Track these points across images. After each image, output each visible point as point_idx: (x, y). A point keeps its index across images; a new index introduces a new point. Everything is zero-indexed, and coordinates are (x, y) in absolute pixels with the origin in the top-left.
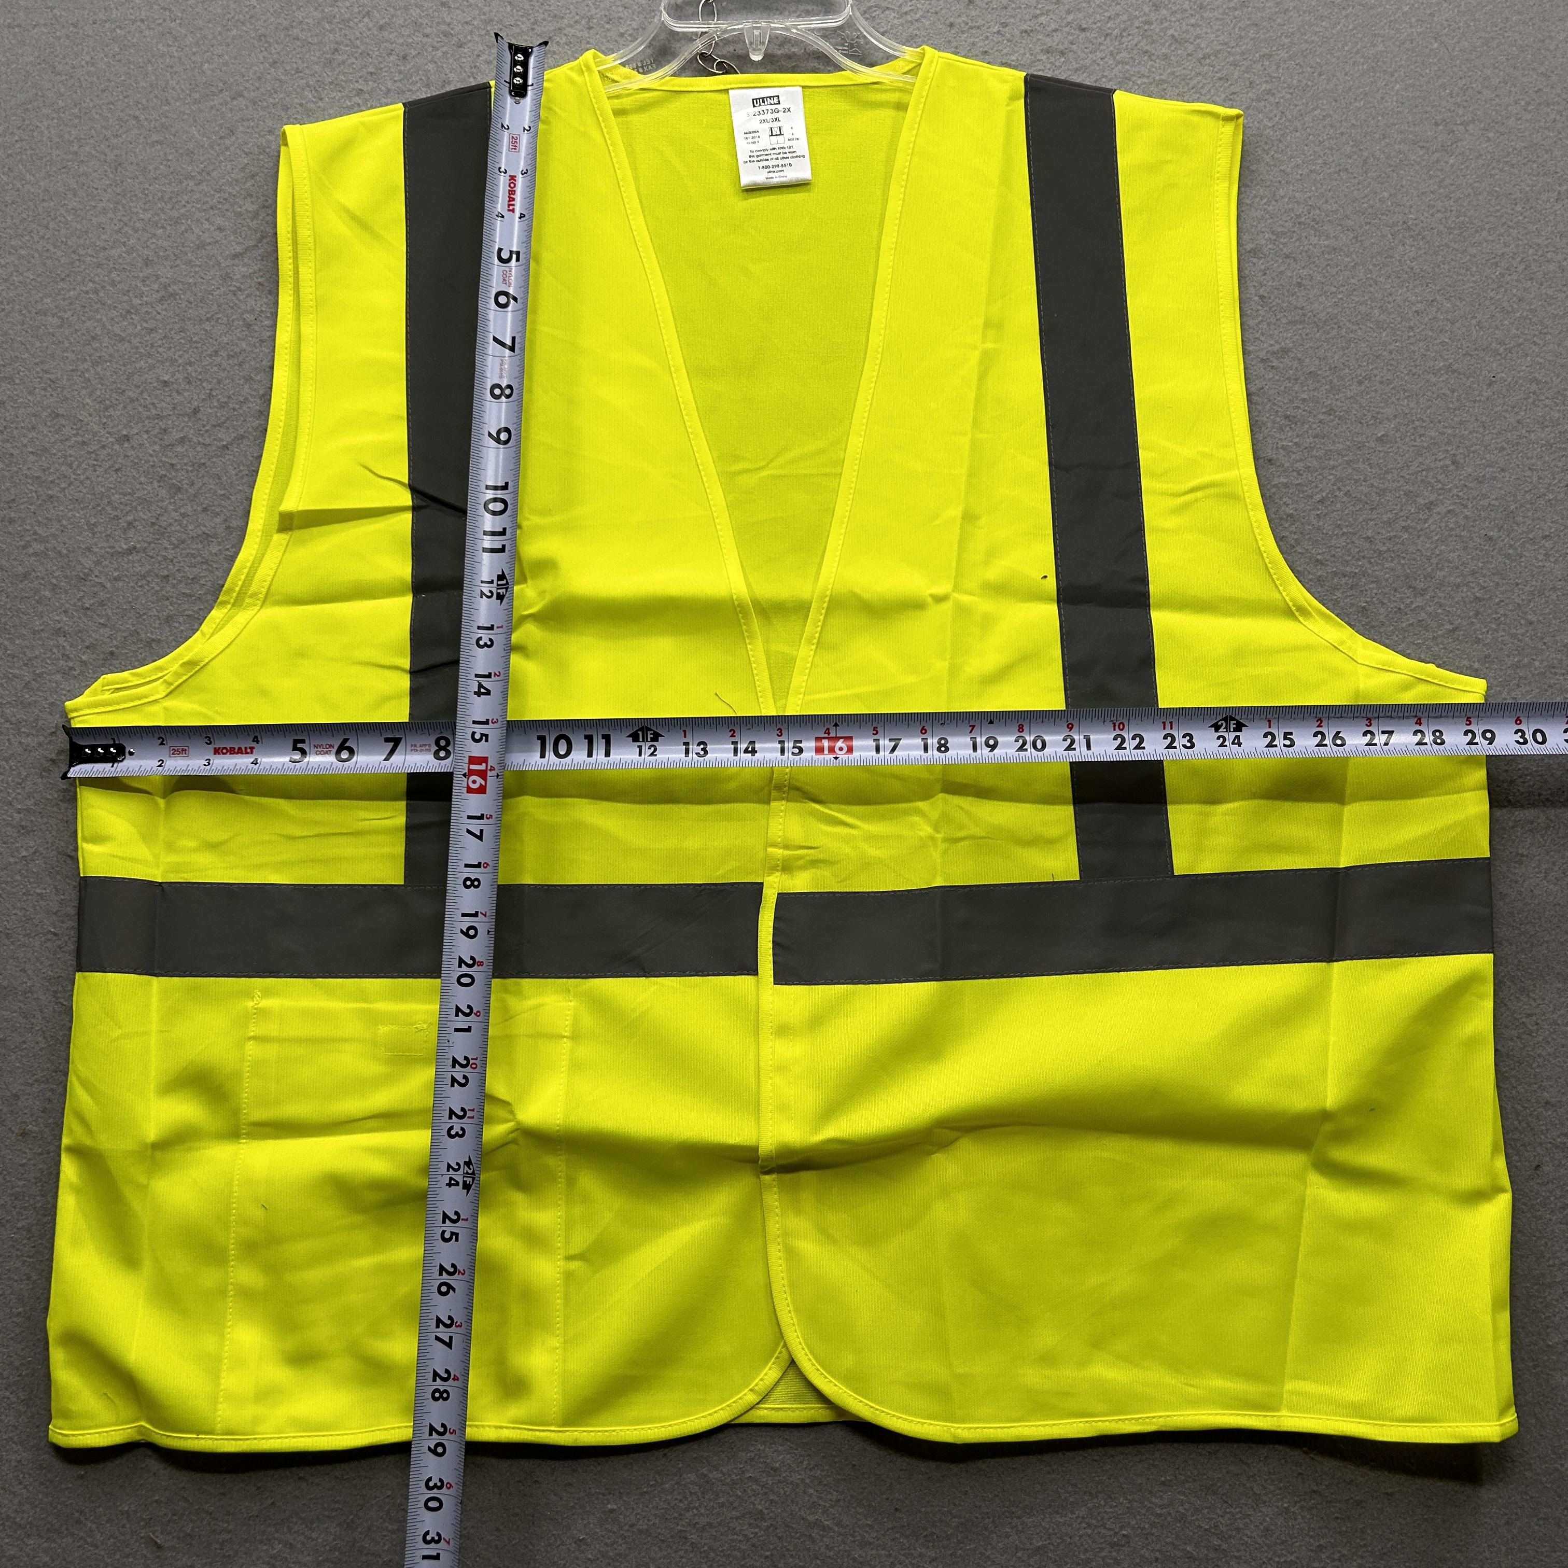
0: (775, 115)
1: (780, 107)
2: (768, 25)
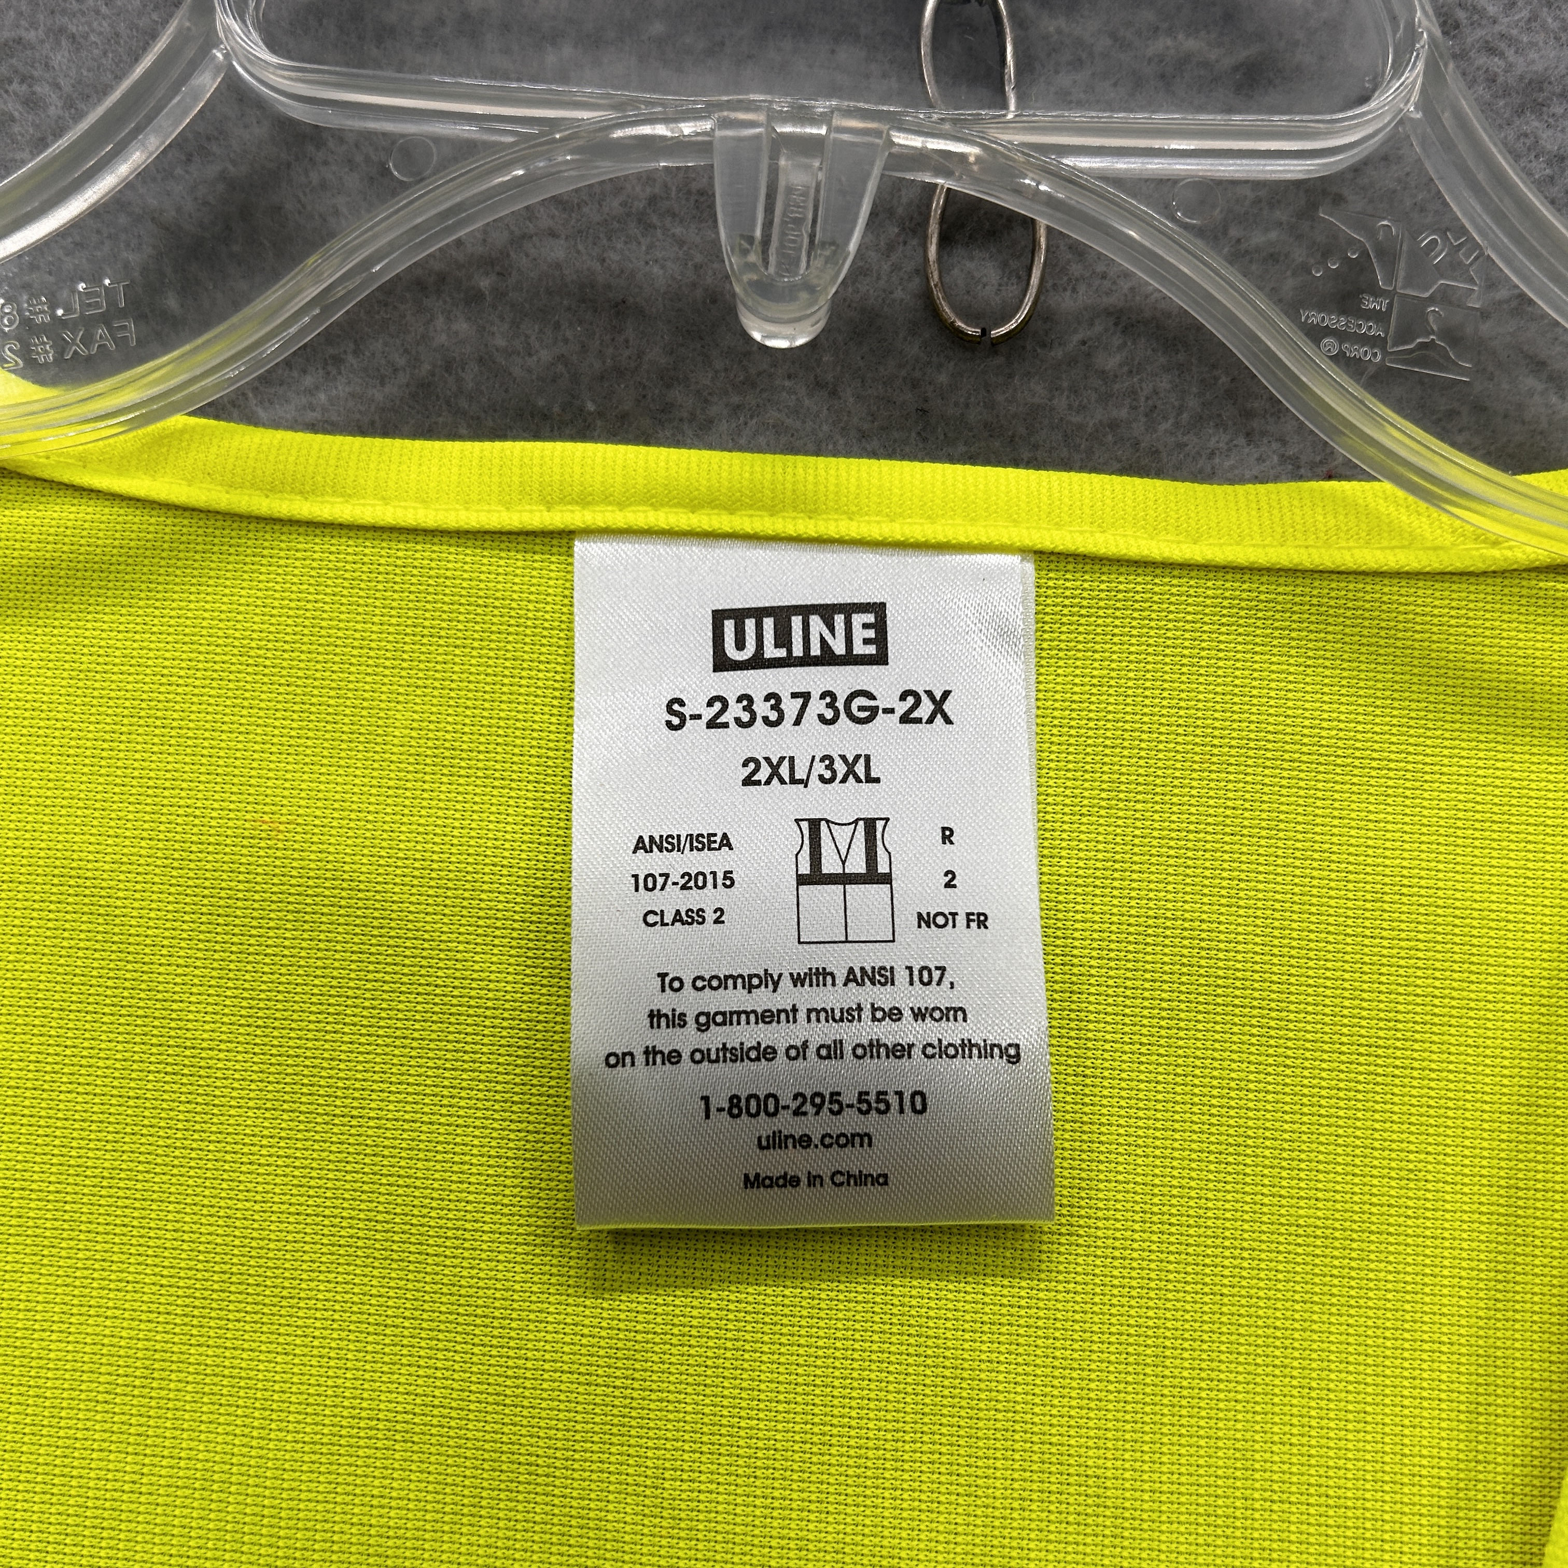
0: (846, 739)
2: (878, 133)
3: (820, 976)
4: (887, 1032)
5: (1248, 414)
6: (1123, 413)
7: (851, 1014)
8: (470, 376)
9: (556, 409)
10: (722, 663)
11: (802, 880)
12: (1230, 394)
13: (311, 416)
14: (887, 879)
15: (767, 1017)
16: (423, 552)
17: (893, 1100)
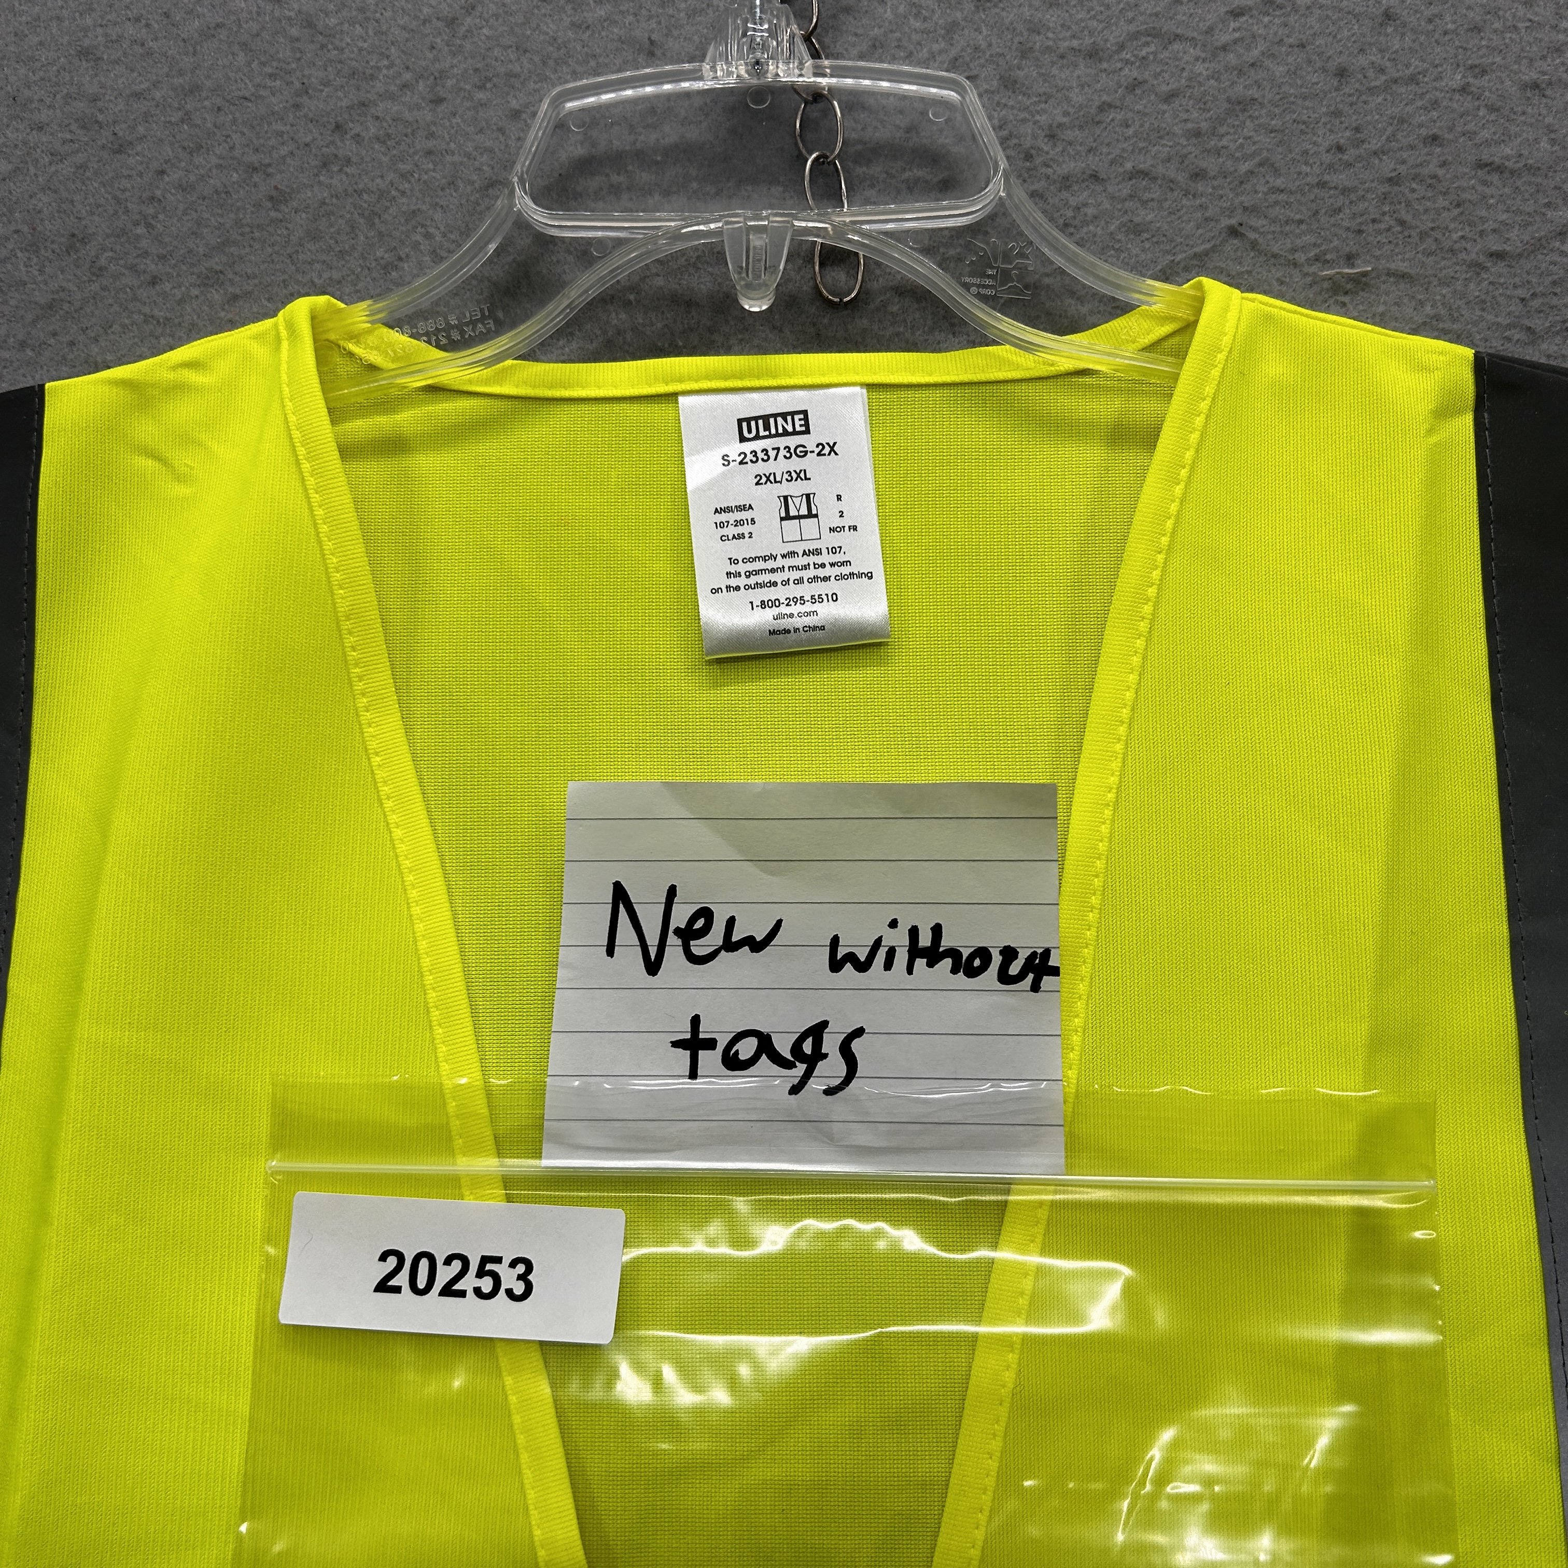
0: (795, 464)
1: (809, 441)
2: (788, 222)
3: (792, 554)
4: (821, 573)
5: (952, 325)
6: (901, 329)
7: (806, 567)
8: (629, 336)
9: (666, 346)
10: (743, 439)
11: (782, 519)
12: (944, 317)
13: (565, 357)
14: (816, 516)
15: (773, 571)
16: (617, 407)
17: (825, 597)
